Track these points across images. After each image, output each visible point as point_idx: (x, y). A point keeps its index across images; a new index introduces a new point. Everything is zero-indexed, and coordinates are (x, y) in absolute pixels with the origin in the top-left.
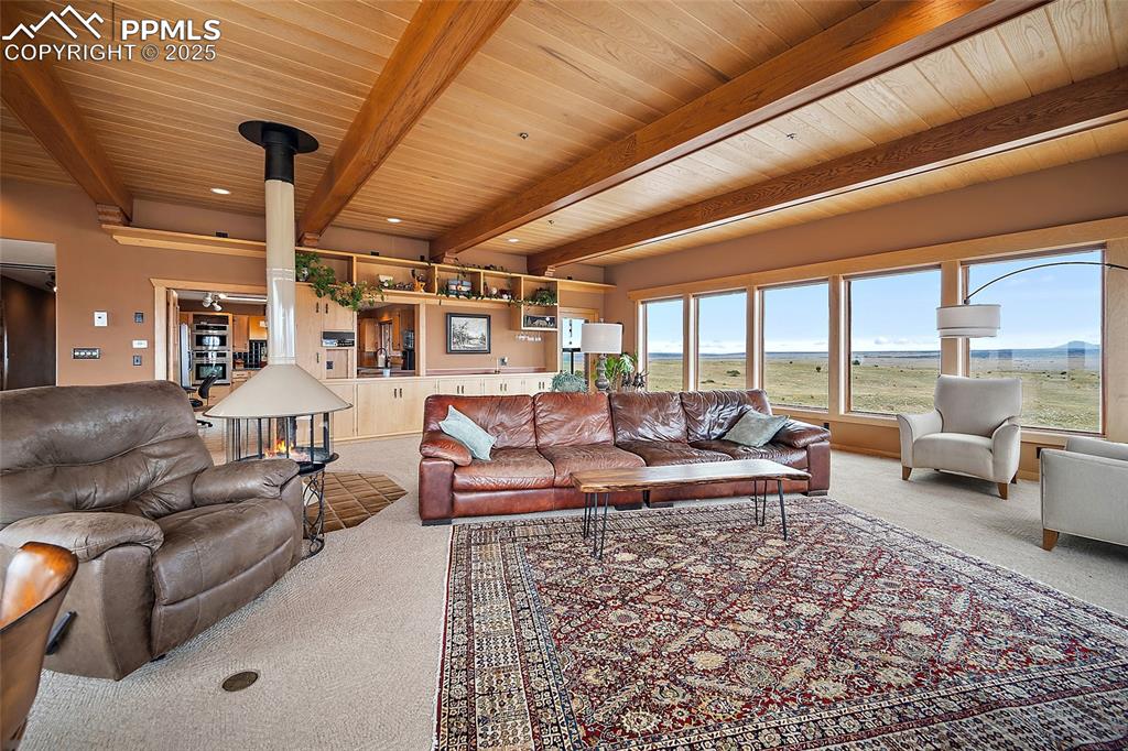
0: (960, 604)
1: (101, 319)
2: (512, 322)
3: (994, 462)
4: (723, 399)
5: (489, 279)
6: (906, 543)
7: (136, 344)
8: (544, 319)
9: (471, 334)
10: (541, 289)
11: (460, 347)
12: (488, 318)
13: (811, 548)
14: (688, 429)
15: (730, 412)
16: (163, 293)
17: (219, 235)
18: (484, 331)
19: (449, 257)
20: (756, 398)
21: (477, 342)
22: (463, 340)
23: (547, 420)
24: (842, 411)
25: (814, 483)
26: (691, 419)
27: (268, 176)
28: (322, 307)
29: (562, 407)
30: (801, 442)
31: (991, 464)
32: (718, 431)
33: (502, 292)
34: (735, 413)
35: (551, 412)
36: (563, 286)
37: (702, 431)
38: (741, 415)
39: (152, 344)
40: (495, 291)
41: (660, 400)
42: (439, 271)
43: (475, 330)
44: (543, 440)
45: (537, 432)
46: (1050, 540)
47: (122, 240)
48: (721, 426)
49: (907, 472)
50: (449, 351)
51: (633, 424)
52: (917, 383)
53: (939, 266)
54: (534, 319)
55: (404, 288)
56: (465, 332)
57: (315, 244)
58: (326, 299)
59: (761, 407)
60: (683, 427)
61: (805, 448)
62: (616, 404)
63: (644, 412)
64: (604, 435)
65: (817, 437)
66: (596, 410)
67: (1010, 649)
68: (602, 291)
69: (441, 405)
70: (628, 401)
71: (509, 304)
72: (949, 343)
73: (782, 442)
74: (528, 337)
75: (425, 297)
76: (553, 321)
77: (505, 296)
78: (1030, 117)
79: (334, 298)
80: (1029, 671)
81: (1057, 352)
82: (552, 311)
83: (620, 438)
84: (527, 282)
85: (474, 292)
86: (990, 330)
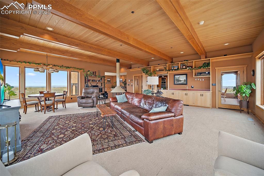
1: (129, 81)
8: (205, 73)
11: (178, 83)
12: (186, 74)
18: (185, 78)
21: (183, 81)
22: (179, 81)
43: (182, 78)
47: (131, 71)
50: (175, 84)
55: (161, 71)
56: (179, 79)
67: (48, 142)
76: (209, 73)
80: (43, 142)
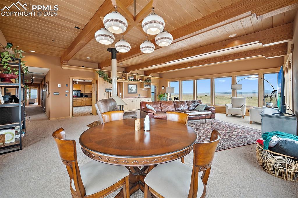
0: (240, 130)
1: (59, 86)
2: (141, 86)
3: (242, 112)
4: (194, 102)
5: (137, 77)
6: (230, 124)
7: (66, 91)
8: (148, 85)
9: (133, 89)
10: (147, 79)
11: (131, 92)
12: (137, 85)
13: (216, 125)
14: (188, 107)
15: (196, 104)
16: (72, 79)
17: (83, 67)
18: (136, 88)
19: (131, 72)
20: (200, 101)
21: (134, 91)
23: (163, 106)
24: (213, 105)
25: (212, 117)
26: (189, 106)
27: (112, 58)
28: (105, 83)
29: (166, 104)
30: (210, 109)
31: (241, 113)
32: (194, 108)
33: (140, 79)
34: (196, 105)
35: (164, 105)
36: (152, 78)
37: (191, 108)
38: (198, 105)
39: (69, 91)
40: (139, 79)
41: (183, 102)
42: (128, 75)
43: (134, 88)
44: (163, 110)
45: (161, 109)
46: (251, 123)
48: (194, 107)
49: (227, 115)
50: (128, 93)
51: (178, 107)
52: (220, 100)
53: (231, 77)
54: (146, 86)
55: (121, 79)
56: (132, 88)
57: (105, 69)
58: (106, 81)
59: (201, 103)
60: (188, 108)
61: (211, 110)
62: (175, 103)
63: (181, 104)
64: (174, 109)
65: (213, 108)
66: (172, 104)
68: (159, 79)
69: (144, 103)
70: (177, 102)
71: (142, 82)
72: (233, 91)
73: (207, 109)
74: (145, 89)
75: (125, 81)
76: (150, 86)
77: (141, 80)
78: (247, 54)
79: (108, 81)
81: (250, 93)
82: (150, 84)
83: (176, 110)
84: (145, 77)
85: (135, 80)
86: (240, 89)
